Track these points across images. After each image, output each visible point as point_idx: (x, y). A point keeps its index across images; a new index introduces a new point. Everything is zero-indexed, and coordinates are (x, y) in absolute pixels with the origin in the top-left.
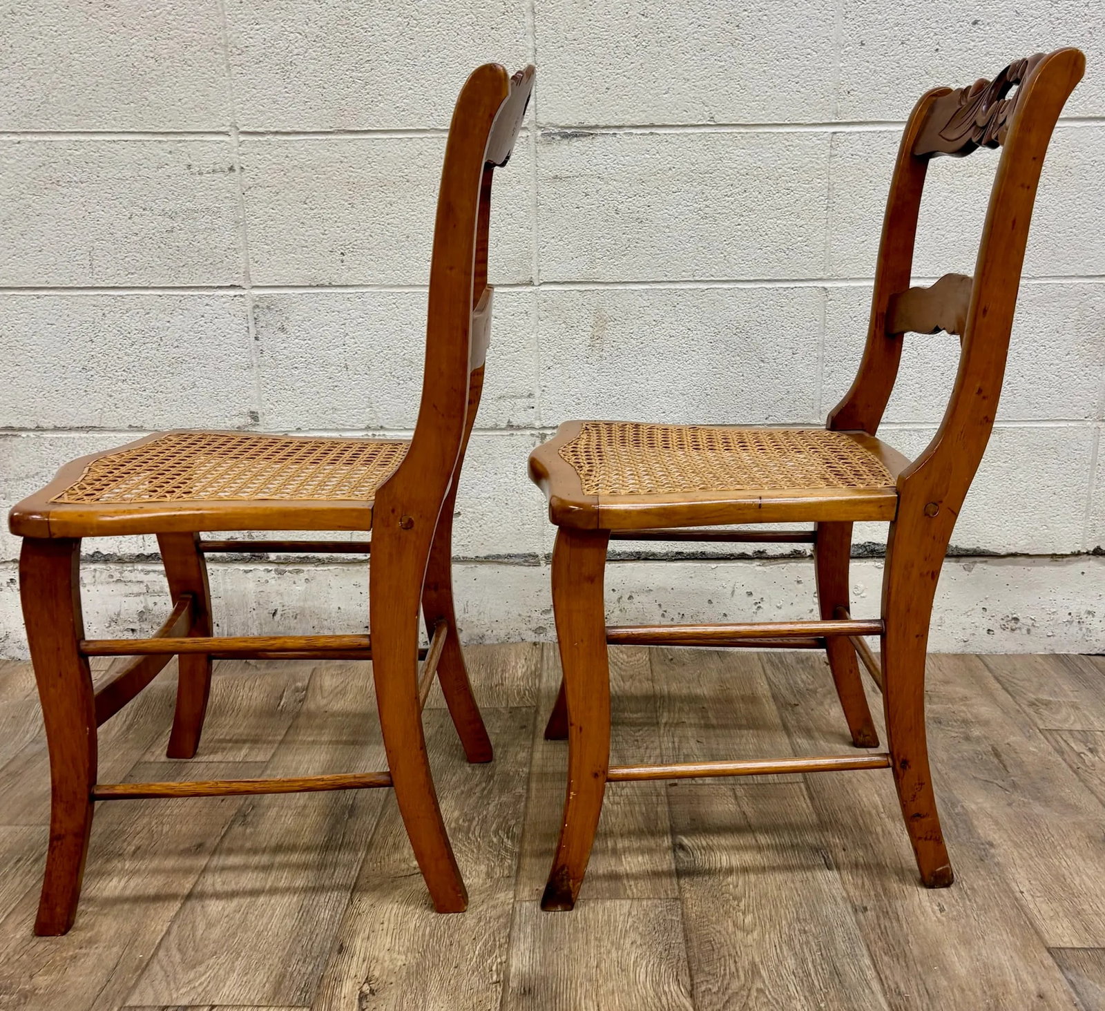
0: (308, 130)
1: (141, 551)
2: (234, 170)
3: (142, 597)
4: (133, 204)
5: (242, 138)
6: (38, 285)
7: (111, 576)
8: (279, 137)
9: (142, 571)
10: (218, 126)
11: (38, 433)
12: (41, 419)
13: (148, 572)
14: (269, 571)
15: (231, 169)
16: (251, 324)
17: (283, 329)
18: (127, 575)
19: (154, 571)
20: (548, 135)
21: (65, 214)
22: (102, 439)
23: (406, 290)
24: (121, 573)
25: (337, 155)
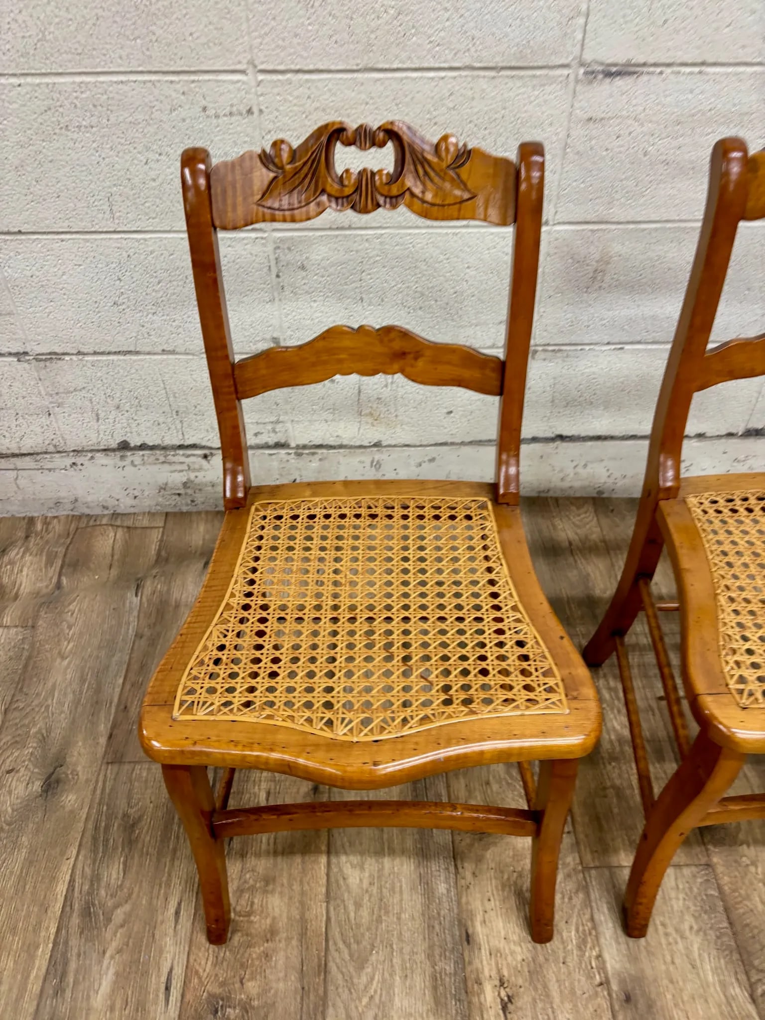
0: (333, 67)
1: (181, 443)
2: (252, 113)
3: (184, 473)
4: (148, 149)
5: (261, 77)
6: (61, 230)
7: (157, 459)
8: (300, 76)
9: (183, 455)
10: (233, 64)
11: (80, 357)
12: (81, 346)
13: (188, 456)
14: (289, 454)
15: (250, 111)
16: (273, 263)
17: (303, 268)
18: (171, 458)
19: (194, 455)
20: (591, 74)
21: (78, 159)
22: (139, 360)
23: (424, 231)
24: (165, 457)
25: (363, 96)
